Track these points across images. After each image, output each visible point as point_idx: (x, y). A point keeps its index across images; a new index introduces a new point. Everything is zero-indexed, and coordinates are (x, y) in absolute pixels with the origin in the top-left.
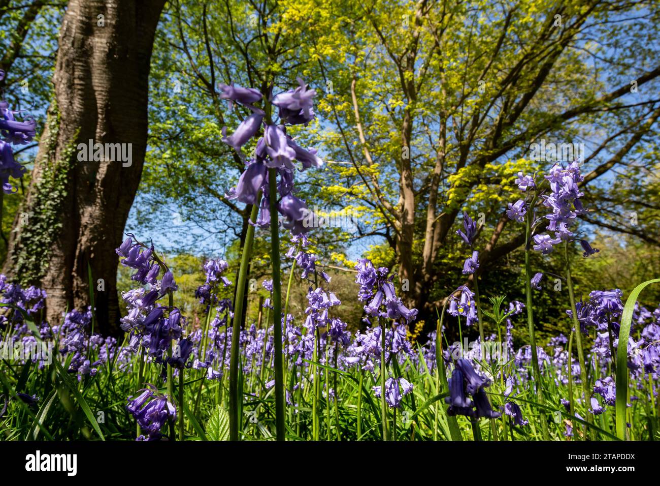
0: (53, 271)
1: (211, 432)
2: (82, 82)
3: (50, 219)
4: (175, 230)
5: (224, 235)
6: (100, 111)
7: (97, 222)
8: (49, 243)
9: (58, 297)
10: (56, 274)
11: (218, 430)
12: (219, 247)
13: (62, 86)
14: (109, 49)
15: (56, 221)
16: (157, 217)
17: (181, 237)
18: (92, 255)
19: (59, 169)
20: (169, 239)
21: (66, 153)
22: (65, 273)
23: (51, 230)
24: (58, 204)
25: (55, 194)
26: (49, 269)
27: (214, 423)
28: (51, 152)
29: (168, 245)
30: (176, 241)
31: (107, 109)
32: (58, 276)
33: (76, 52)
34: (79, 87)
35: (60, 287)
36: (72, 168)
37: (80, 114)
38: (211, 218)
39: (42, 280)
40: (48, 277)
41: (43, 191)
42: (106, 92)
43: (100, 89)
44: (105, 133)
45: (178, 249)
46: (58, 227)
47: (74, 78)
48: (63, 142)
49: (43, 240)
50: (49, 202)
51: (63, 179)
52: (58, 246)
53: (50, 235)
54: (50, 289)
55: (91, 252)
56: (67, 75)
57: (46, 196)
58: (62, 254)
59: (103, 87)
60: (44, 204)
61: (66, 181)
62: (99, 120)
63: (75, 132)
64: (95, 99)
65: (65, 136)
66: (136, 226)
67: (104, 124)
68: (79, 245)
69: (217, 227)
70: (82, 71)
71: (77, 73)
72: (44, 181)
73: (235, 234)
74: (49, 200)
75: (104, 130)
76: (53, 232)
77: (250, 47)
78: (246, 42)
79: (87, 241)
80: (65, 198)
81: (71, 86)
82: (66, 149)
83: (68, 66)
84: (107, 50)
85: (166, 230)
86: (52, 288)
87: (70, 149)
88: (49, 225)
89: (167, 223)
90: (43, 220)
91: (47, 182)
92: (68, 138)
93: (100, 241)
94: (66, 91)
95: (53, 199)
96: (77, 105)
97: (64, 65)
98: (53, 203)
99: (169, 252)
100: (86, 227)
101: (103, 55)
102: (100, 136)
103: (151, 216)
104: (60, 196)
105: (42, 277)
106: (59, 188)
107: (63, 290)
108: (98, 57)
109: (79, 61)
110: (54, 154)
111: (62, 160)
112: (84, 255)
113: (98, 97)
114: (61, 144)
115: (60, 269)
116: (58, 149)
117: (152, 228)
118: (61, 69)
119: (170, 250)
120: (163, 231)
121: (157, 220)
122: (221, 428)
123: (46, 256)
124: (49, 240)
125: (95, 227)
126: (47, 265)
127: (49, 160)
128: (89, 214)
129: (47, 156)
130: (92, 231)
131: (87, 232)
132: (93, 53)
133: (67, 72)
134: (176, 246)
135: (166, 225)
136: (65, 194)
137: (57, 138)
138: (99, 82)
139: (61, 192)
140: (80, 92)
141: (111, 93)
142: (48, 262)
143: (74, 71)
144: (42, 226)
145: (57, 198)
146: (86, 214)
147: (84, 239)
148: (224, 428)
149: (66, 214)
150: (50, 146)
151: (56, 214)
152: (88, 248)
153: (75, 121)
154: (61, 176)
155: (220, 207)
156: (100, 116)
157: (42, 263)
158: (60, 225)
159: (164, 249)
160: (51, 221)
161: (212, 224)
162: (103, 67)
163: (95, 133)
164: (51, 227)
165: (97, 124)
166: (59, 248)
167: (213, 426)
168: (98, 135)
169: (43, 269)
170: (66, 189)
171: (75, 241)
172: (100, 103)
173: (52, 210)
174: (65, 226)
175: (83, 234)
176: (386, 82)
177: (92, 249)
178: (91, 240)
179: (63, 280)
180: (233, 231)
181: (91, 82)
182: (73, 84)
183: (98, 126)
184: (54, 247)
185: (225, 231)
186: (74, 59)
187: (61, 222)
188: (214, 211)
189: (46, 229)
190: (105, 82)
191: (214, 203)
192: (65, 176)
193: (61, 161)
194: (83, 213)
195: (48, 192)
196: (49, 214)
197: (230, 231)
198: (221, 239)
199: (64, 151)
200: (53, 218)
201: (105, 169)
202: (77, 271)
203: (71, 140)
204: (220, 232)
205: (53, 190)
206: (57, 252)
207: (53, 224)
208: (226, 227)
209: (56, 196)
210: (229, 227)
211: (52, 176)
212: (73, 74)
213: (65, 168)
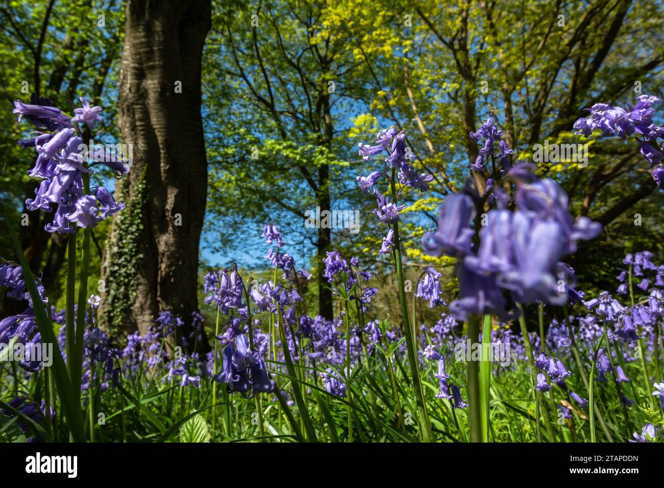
0: (141, 298)
1: (185, 435)
2: (142, 123)
3: (132, 252)
4: (256, 246)
5: (301, 246)
6: (161, 146)
7: (172, 249)
8: (134, 273)
9: (147, 322)
10: (143, 301)
11: (192, 433)
12: (299, 258)
13: (126, 130)
14: (161, 88)
15: (137, 253)
16: (238, 237)
17: (263, 253)
18: (172, 280)
19: (134, 205)
20: (252, 256)
21: (138, 190)
22: (151, 298)
23: (134, 261)
24: (137, 237)
25: (133, 229)
26: (137, 297)
27: (189, 427)
28: (125, 191)
29: (252, 262)
30: (258, 258)
31: (168, 144)
32: (145, 302)
33: (134, 97)
34: (141, 128)
35: (148, 312)
36: (145, 202)
37: (145, 152)
38: (287, 231)
39: (132, 308)
40: (137, 305)
41: (123, 227)
42: (164, 128)
43: (158, 126)
44: (168, 166)
45: (261, 265)
46: (140, 258)
47: (136, 121)
48: (134, 180)
49: (128, 272)
50: (129, 237)
51: (138, 214)
52: (142, 275)
53: (134, 266)
54: (140, 315)
55: (170, 277)
56: (129, 119)
57: (126, 231)
58: (146, 282)
59: (160, 124)
60: (126, 239)
61: (141, 215)
62: (162, 155)
63: (143, 170)
64: (155, 137)
65: (135, 175)
66: (221, 248)
67: (165, 158)
68: (160, 272)
69: (295, 239)
70: (141, 113)
71: (137, 116)
72: (122, 218)
73: (312, 243)
74: (129, 234)
75: (167, 163)
76: (136, 263)
77: (302, 60)
78: (298, 56)
79: (166, 267)
80: (142, 231)
81: (133, 128)
82: (137, 186)
83: (128, 110)
84: (159, 90)
85: (248, 248)
86: (142, 314)
87: (140, 186)
88: (132, 257)
89: (248, 242)
90: (126, 253)
91: (126, 218)
92: (137, 176)
93: (177, 266)
94: (130, 134)
95: (132, 233)
96: (141, 145)
97: (125, 111)
98: (133, 237)
99: (253, 268)
100: (163, 254)
101: (157, 95)
102: (165, 170)
103: (233, 237)
104: (138, 229)
105: (132, 305)
106: (136, 222)
107: (151, 314)
108: (152, 97)
109: (137, 104)
110: (128, 192)
111: (135, 196)
112: (165, 280)
113: (158, 134)
114: (133, 183)
115: (146, 296)
116: (131, 187)
117: (235, 248)
118: (124, 114)
119: (254, 266)
120: (245, 249)
121: (239, 240)
122: (195, 431)
123: (133, 286)
124: (133, 271)
125: (172, 253)
126: (134, 294)
127: (125, 198)
128: (165, 241)
129: (121, 195)
130: (169, 258)
131: (165, 260)
132: (148, 95)
133: (128, 116)
134: (260, 262)
135: (247, 244)
136: (141, 227)
137: (128, 178)
138: (156, 120)
139: (138, 226)
140: (142, 133)
141: (169, 128)
142: (135, 290)
143: (134, 114)
144: (126, 259)
145: (135, 232)
146: (162, 243)
147: (163, 266)
148: (197, 431)
149: (144, 244)
150: (124, 185)
151: (136, 247)
152: (168, 274)
153: (141, 159)
154: (136, 211)
155: (295, 220)
156: (162, 151)
157: (130, 292)
158: (141, 256)
159: (248, 266)
160: (133, 254)
161: (289, 237)
162: (157, 106)
163: (160, 167)
164: (134, 258)
165: (160, 159)
166: (144, 277)
167: (188, 429)
168: (162, 169)
169: (132, 298)
170: (141, 223)
171: (157, 269)
172: (160, 139)
173: (133, 243)
174: (146, 255)
175: (162, 262)
176: (441, 67)
177: (171, 274)
178: (169, 266)
179: (150, 305)
180: (309, 241)
181: (150, 122)
182: (136, 126)
183: (162, 161)
184: (139, 276)
185: (302, 242)
186: (133, 104)
187: (141, 253)
188: (289, 224)
189: (129, 262)
190: (162, 119)
191: (289, 217)
192: (139, 211)
193: (134, 198)
194: (159, 242)
195: (128, 228)
196: (130, 246)
197: (307, 242)
198: (299, 250)
199: (136, 188)
200: (134, 250)
201: (173, 199)
202: (161, 296)
203: (141, 178)
204: (297, 244)
205: (131, 225)
206: (142, 280)
207: (135, 255)
208: (302, 238)
209: (134, 230)
210: (305, 237)
211: (129, 212)
212: (134, 117)
213: (138, 203)
